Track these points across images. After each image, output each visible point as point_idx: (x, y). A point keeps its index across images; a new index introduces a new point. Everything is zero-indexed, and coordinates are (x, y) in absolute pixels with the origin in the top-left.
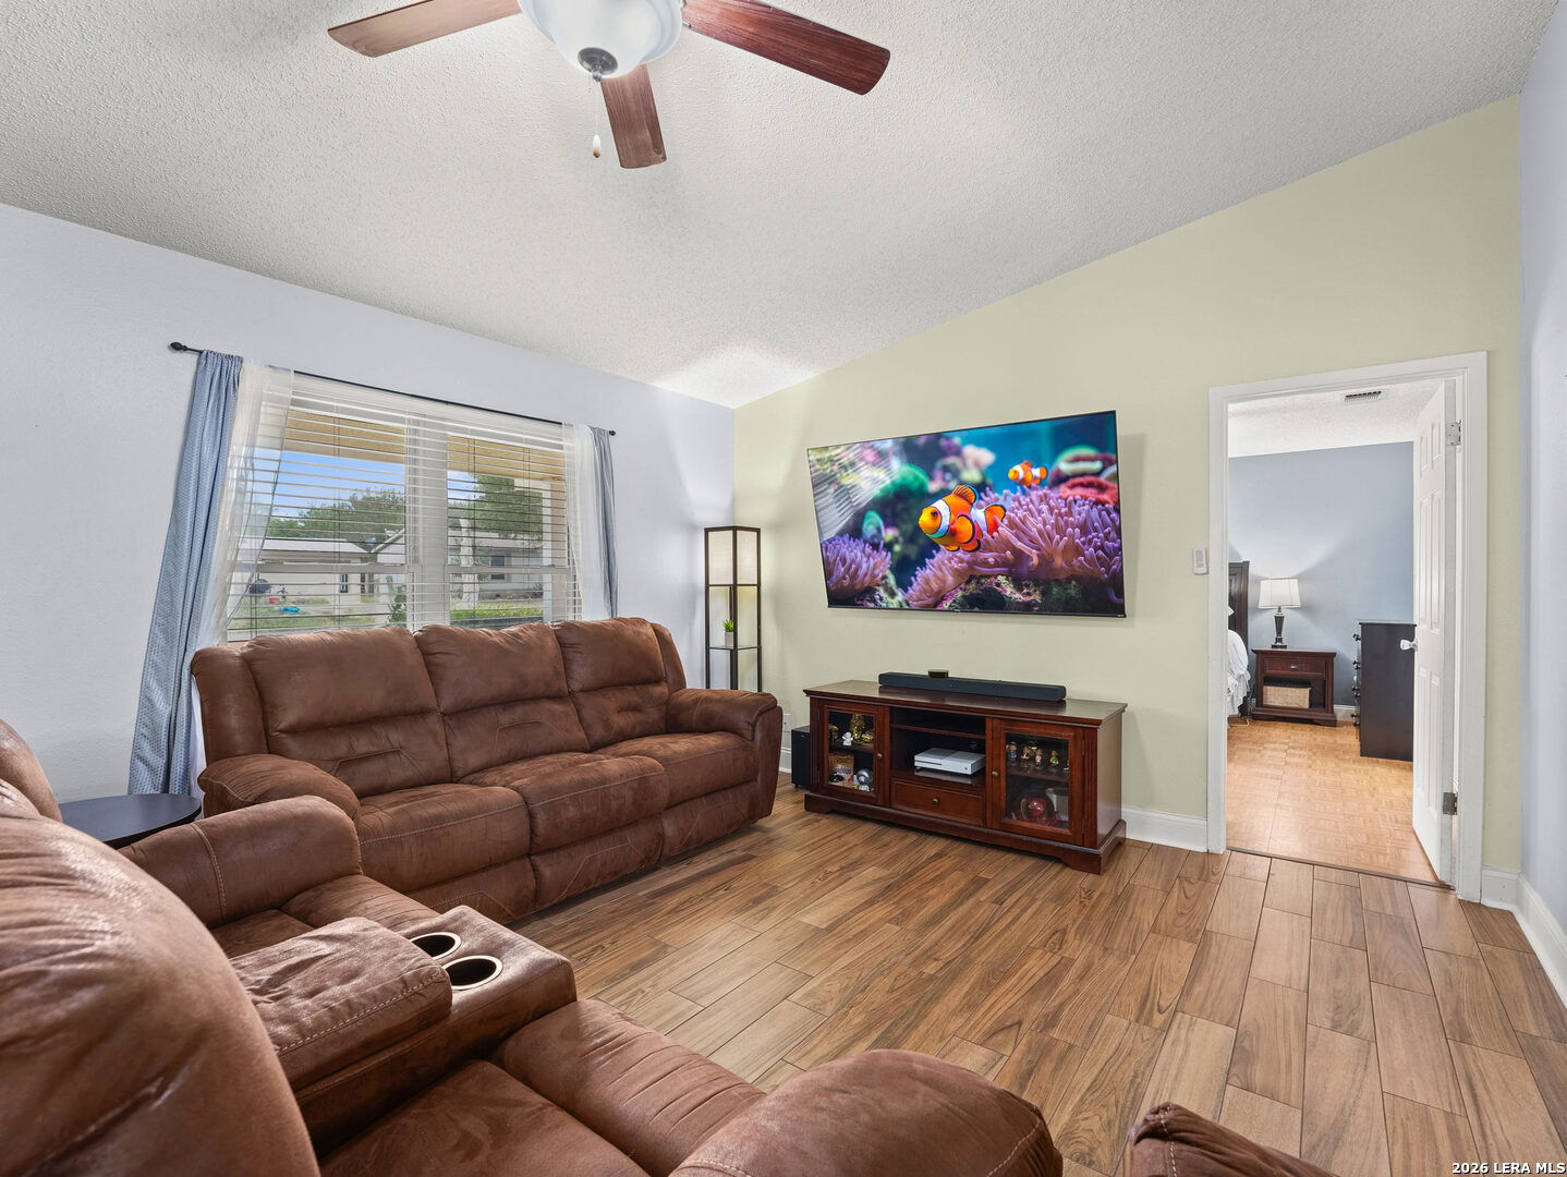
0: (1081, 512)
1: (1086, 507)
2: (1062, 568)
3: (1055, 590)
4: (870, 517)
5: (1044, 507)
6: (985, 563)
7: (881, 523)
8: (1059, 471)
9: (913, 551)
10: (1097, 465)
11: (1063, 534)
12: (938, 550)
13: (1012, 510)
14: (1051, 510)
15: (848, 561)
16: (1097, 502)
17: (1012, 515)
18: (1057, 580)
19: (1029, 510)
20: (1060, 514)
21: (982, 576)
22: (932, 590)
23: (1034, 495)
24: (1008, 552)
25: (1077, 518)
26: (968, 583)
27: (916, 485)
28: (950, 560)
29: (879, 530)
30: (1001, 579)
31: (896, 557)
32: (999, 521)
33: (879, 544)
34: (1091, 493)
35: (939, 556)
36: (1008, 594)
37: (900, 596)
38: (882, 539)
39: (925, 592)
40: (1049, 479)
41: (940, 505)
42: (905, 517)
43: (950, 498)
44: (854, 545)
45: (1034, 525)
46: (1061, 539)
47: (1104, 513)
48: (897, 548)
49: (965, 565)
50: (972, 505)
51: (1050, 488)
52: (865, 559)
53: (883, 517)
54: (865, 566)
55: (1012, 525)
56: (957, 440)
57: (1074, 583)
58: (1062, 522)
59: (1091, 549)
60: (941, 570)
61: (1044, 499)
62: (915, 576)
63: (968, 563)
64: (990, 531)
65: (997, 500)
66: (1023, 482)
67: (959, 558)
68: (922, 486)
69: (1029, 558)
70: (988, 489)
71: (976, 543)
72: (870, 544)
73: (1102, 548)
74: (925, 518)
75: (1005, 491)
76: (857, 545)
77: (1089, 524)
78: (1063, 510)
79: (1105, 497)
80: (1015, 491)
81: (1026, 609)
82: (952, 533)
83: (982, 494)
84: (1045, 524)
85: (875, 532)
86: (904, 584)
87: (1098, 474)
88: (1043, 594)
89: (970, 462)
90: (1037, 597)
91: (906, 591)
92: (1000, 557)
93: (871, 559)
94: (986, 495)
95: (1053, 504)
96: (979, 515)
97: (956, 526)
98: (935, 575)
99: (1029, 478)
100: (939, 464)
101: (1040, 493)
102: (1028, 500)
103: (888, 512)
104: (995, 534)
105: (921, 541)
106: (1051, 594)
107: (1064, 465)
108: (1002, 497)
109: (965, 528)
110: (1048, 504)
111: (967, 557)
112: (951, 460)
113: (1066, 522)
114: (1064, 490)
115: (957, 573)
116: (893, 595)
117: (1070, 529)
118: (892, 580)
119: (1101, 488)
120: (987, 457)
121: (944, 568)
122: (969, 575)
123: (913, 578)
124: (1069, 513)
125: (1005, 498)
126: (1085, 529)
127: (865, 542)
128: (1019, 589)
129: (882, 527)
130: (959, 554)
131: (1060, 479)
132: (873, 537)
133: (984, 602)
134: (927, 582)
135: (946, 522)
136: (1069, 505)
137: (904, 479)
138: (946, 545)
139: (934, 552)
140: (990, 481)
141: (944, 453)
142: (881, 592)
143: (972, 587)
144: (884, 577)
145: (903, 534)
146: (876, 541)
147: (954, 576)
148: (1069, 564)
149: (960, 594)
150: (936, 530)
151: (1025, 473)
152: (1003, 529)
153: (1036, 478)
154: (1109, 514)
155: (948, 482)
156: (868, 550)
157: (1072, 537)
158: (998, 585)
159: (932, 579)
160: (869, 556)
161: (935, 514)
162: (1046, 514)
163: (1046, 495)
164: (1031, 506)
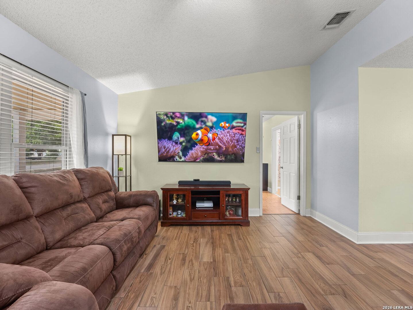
0: (237, 136)
1: (239, 135)
2: (231, 151)
3: (229, 157)
4: (176, 134)
5: (228, 134)
6: (210, 149)
7: (179, 136)
8: (233, 125)
9: (189, 145)
10: (242, 125)
11: (232, 141)
12: (197, 145)
13: (220, 135)
14: (230, 135)
15: (166, 147)
16: (241, 134)
17: (220, 136)
18: (229, 154)
19: (224, 135)
20: (232, 137)
21: (209, 153)
22: (194, 157)
23: (226, 131)
24: (217, 146)
25: (236, 138)
26: (205, 155)
27: (192, 125)
29: (178, 138)
30: (214, 154)
31: (183, 147)
32: (216, 137)
33: (178, 142)
34: (240, 132)
35: (197, 147)
36: (216, 158)
37: (183, 159)
38: (179, 141)
39: (191, 157)
40: (230, 127)
41: (199, 132)
42: (188, 134)
43: (202, 130)
45: (225, 139)
46: (232, 143)
47: (243, 137)
48: (184, 144)
49: (204, 150)
50: (209, 132)
51: (230, 129)
52: (172, 147)
53: (180, 134)
54: (172, 149)
55: (219, 139)
57: (233, 155)
58: (232, 139)
59: (239, 146)
60: (197, 151)
61: (228, 132)
62: (189, 153)
63: (206, 149)
64: (213, 140)
66: (223, 127)
67: (203, 147)
68: (194, 125)
69: (223, 148)
70: (214, 128)
71: (209, 143)
72: (175, 142)
73: (241, 146)
74: (194, 135)
75: (218, 129)
76: (170, 142)
77: (239, 140)
78: (233, 136)
79: (243, 133)
80: (221, 130)
82: (202, 140)
83: (212, 130)
84: (228, 139)
85: (177, 139)
86: (185, 155)
87: (242, 127)
88: (225, 158)
89: (209, 120)
90: (224, 159)
91: (185, 157)
92: (215, 148)
93: (175, 147)
94: (213, 130)
95: (230, 134)
96: (210, 135)
97: (203, 138)
98: (195, 152)
99: (225, 126)
100: (200, 120)
101: (228, 131)
102: (224, 132)
103: (182, 133)
104: (214, 141)
105: (192, 142)
106: (227, 158)
107: (234, 124)
108: (217, 131)
109: (206, 139)
110: (229, 134)
111: (205, 147)
112: (204, 119)
113: (233, 139)
114: (234, 130)
115: (202, 152)
116: (181, 158)
117: (234, 141)
118: (181, 154)
119: (243, 131)
120: (214, 119)
122: (205, 153)
123: (188, 153)
124: (234, 137)
125: (218, 131)
126: (238, 141)
127: (173, 142)
128: (219, 157)
129: (180, 137)
130: (203, 146)
131: (233, 127)
132: (176, 140)
134: (192, 154)
135: (200, 137)
136: (234, 135)
137: (188, 123)
139: (196, 145)
140: (214, 126)
142: (177, 157)
143: (206, 156)
144: (178, 153)
145: (186, 140)
146: (177, 141)
147: (201, 153)
149: (202, 158)
150: (197, 139)
151: (224, 124)
152: (217, 140)
153: (227, 126)
154: (244, 137)
155: (202, 125)
156: (174, 144)
157: (234, 143)
158: (213, 155)
159: (194, 153)
160: (174, 146)
161: (197, 134)
162: (228, 136)
163: (229, 131)
164: (225, 134)
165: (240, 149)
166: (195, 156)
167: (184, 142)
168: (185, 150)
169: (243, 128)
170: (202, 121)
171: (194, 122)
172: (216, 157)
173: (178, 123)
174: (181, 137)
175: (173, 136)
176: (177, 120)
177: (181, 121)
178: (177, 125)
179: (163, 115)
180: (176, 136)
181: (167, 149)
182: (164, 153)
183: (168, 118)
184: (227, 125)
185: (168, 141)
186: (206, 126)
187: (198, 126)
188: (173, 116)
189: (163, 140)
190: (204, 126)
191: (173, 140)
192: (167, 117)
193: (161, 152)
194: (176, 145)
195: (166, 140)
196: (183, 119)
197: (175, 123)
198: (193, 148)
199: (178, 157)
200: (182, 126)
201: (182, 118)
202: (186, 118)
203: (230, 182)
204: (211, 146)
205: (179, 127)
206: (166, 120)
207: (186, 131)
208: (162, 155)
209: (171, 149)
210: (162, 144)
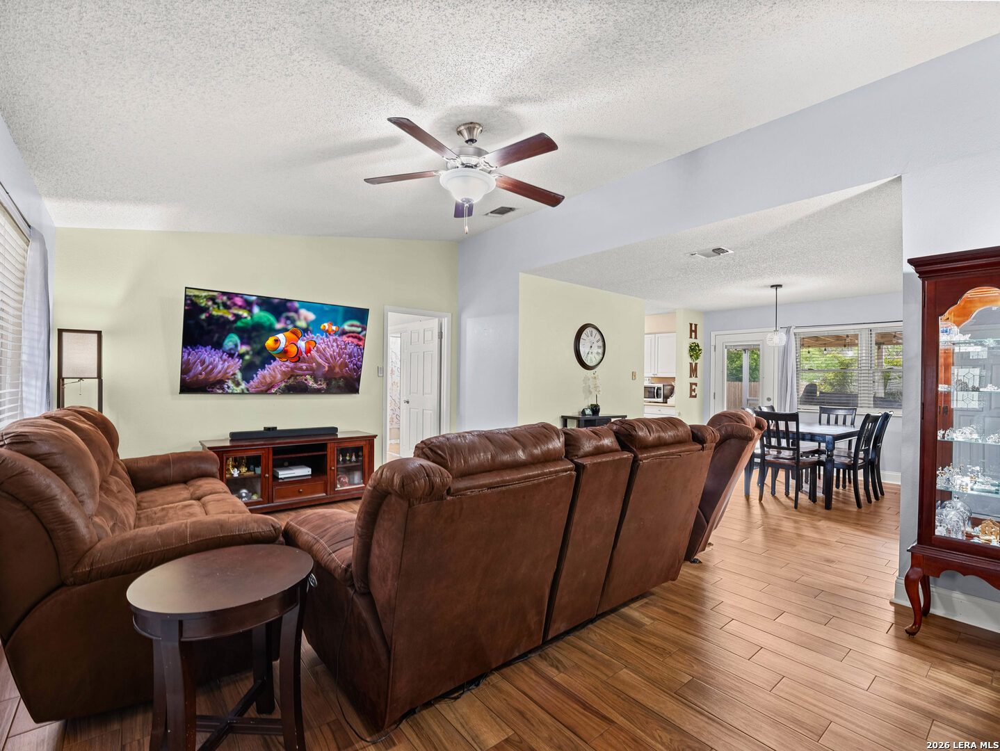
0: (350, 348)
2: (338, 372)
4: (232, 337)
5: (335, 344)
6: (301, 369)
7: (239, 342)
8: (344, 329)
10: (360, 329)
11: (341, 357)
12: (275, 360)
13: (320, 344)
14: (338, 346)
15: (207, 363)
16: (357, 345)
17: (319, 346)
19: (328, 345)
20: (341, 349)
21: (297, 375)
22: (266, 382)
23: (331, 338)
24: (314, 364)
25: (348, 351)
26: (289, 379)
27: (268, 323)
28: (280, 366)
29: (236, 346)
30: (308, 377)
31: (245, 363)
33: (234, 354)
34: (355, 341)
35: (274, 364)
37: (243, 386)
38: (238, 351)
40: (339, 332)
41: (281, 336)
42: (257, 339)
43: (287, 334)
44: (214, 353)
45: (329, 352)
48: (247, 357)
52: (221, 362)
54: (220, 367)
55: (318, 351)
56: (297, 305)
58: (341, 352)
60: (274, 371)
61: (335, 340)
62: (257, 374)
63: (291, 368)
64: (306, 353)
65: (313, 338)
66: (327, 331)
67: (287, 365)
68: (271, 325)
71: (298, 358)
72: (227, 354)
74: (270, 342)
76: (217, 353)
79: (361, 343)
80: (322, 335)
81: (318, 391)
82: (285, 352)
84: (334, 352)
86: (247, 379)
87: (359, 333)
88: (327, 384)
89: (302, 317)
90: (324, 386)
91: (248, 382)
93: (226, 363)
94: (308, 335)
96: (302, 344)
97: (288, 348)
98: (270, 374)
99: (330, 330)
100: (285, 315)
101: (334, 338)
103: (246, 336)
104: (309, 354)
105: (265, 354)
107: (346, 327)
109: (293, 350)
111: (291, 365)
112: (292, 314)
114: (345, 338)
115: (284, 373)
116: (238, 384)
118: (239, 376)
119: (360, 339)
120: (311, 316)
121: (276, 370)
122: (291, 375)
123: (255, 376)
124: (345, 348)
125: (317, 337)
126: (350, 356)
127: (224, 352)
129: (239, 344)
130: (287, 363)
131: (344, 333)
132: (231, 349)
133: (296, 388)
134: (264, 377)
135: (282, 346)
136: (346, 345)
137: (260, 318)
138: (280, 358)
140: (311, 328)
141: (288, 310)
142: (230, 383)
143: (291, 381)
144: (234, 374)
145: (253, 350)
146: (233, 352)
148: (341, 370)
149: (283, 384)
150: (275, 349)
156: (225, 357)
157: (345, 359)
158: (306, 380)
159: (267, 375)
161: (277, 341)
162: (335, 348)
163: (336, 339)
165: (354, 369)
166: (268, 380)
167: (247, 353)
168: (249, 371)
169: (361, 335)
170: (288, 318)
171: (272, 319)
172: (311, 383)
173: (238, 317)
174: (242, 343)
175: (224, 340)
176: (235, 311)
177: (245, 314)
178: (235, 322)
179: (205, 300)
180: (232, 341)
181: (208, 366)
182: (201, 374)
183: (215, 306)
184: (334, 328)
185: (213, 351)
186: (295, 327)
187: (278, 326)
188: (229, 303)
189: (200, 347)
190: (290, 327)
191: (223, 349)
192: (215, 303)
193: (193, 371)
194: (230, 359)
195: (208, 348)
196: (250, 311)
197: (230, 317)
198: (266, 366)
199: (233, 382)
200: (247, 324)
201: (248, 308)
202: (256, 310)
203: (335, 429)
204: (302, 362)
205: (239, 324)
206: (211, 308)
207: (254, 334)
208: (195, 379)
209: (217, 367)
210: (197, 356)
